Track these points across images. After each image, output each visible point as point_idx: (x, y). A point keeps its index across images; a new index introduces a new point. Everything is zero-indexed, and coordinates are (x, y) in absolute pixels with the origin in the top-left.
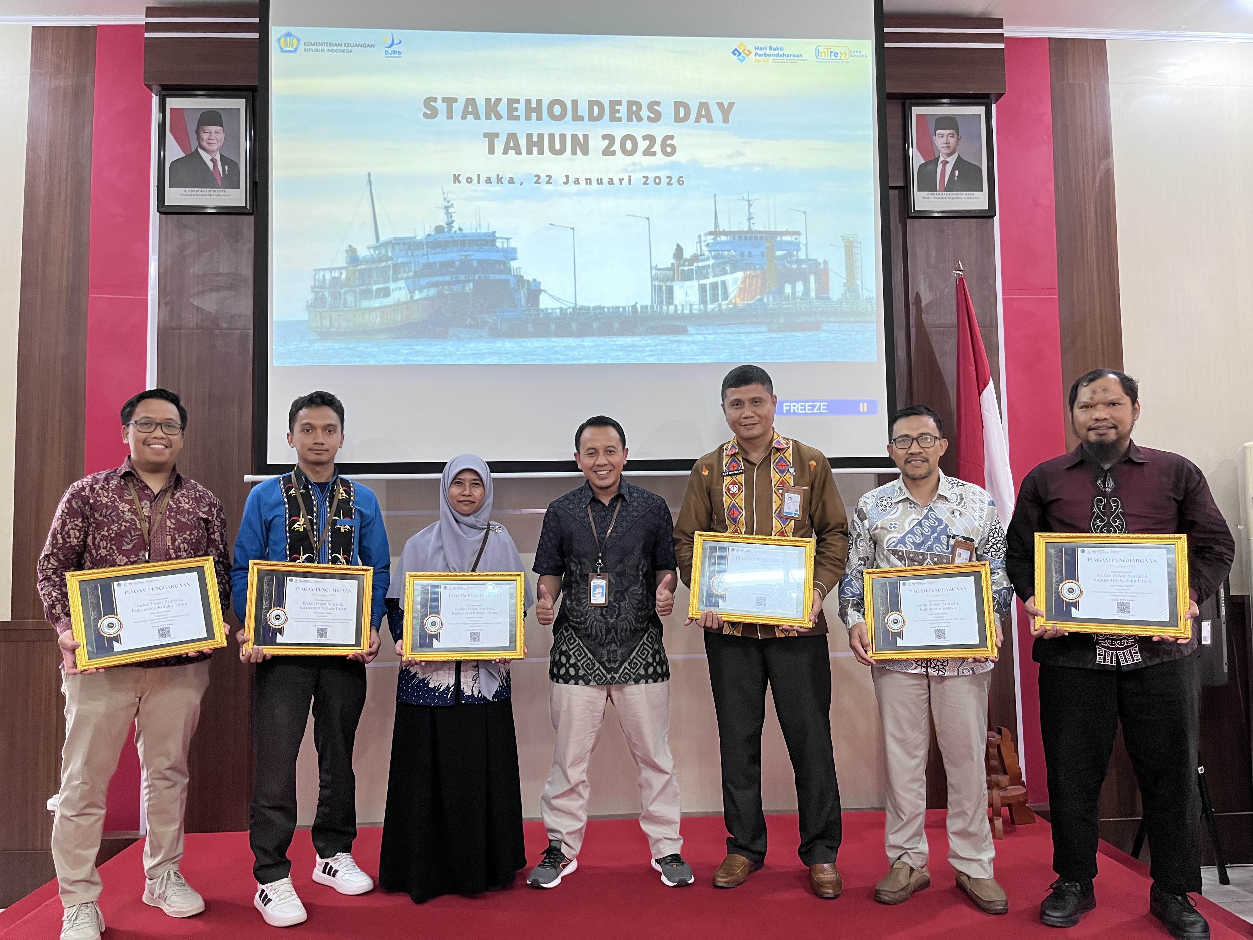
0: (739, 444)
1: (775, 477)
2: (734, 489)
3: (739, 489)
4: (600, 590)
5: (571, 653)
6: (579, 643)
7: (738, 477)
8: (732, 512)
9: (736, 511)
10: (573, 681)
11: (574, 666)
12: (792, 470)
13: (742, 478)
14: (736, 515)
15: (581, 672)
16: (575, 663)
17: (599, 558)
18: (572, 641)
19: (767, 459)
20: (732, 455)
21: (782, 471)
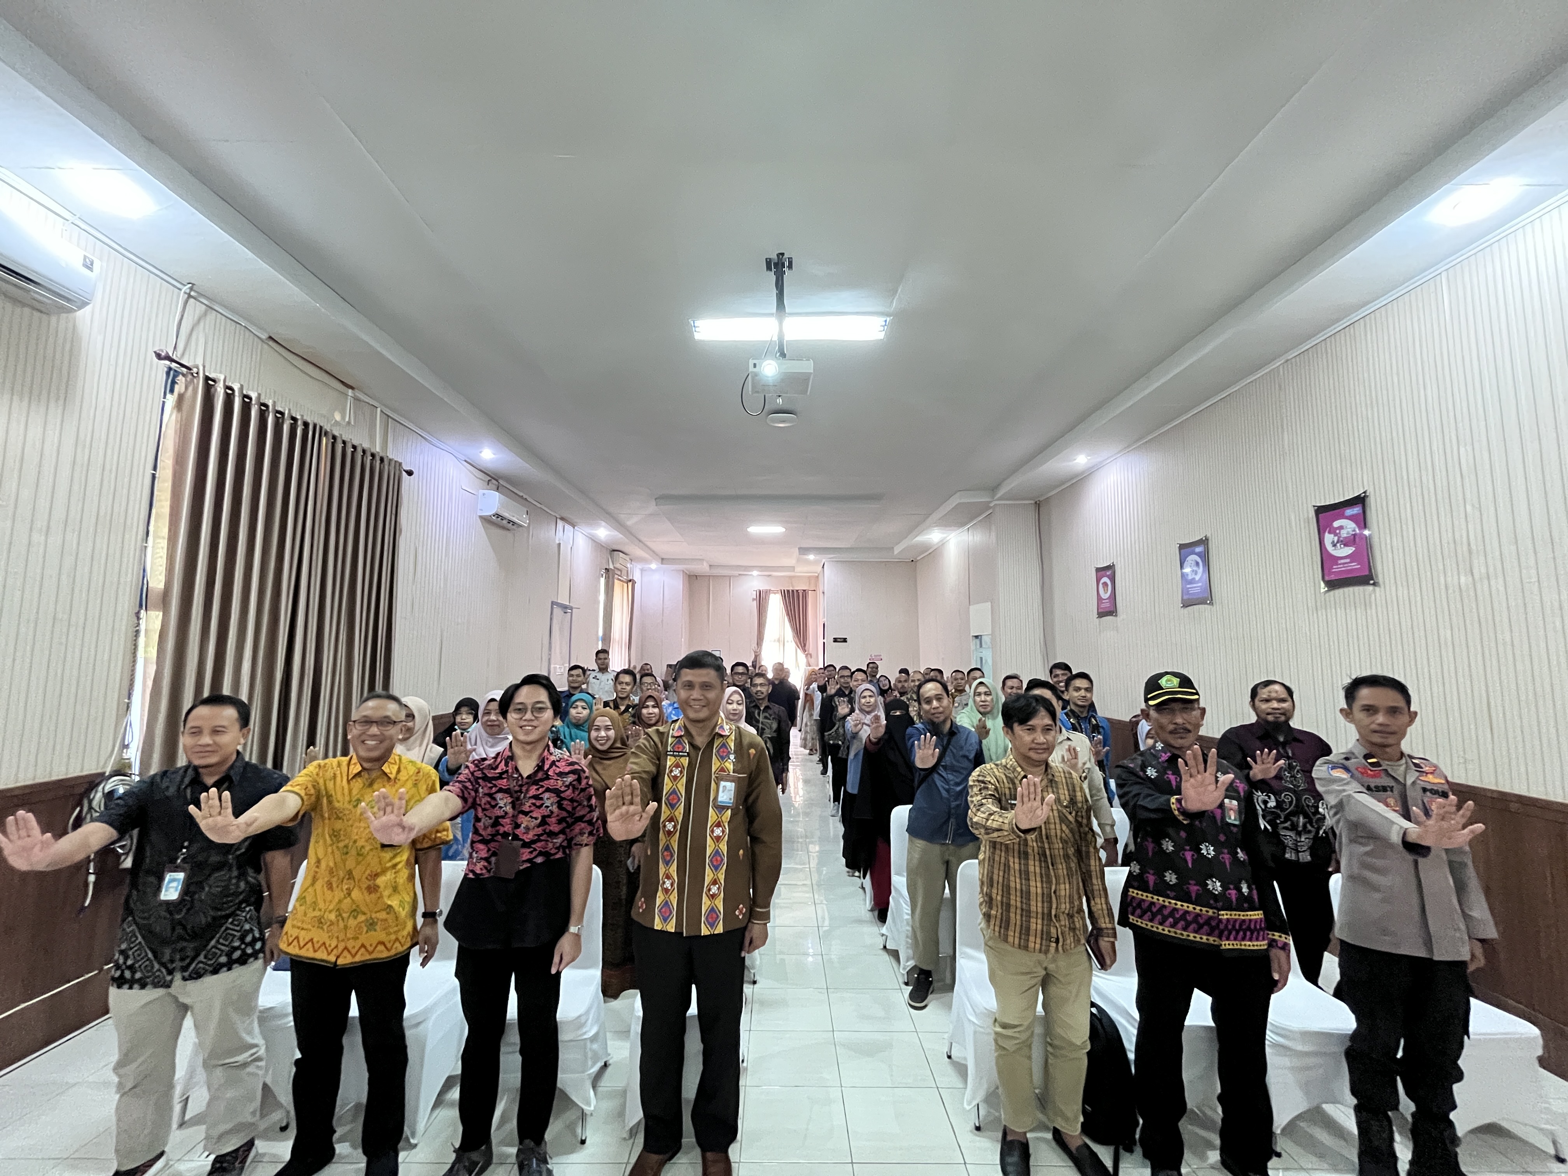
0: (685, 727)
1: (715, 765)
2: (676, 772)
3: (681, 772)
4: (174, 884)
5: (130, 953)
6: (140, 943)
7: (682, 760)
8: (671, 797)
9: (675, 797)
10: (127, 986)
11: (130, 968)
12: (732, 757)
13: (685, 761)
14: (675, 801)
15: (138, 975)
16: (133, 965)
17: (185, 848)
18: (133, 939)
19: (710, 744)
20: (677, 737)
21: (723, 758)
